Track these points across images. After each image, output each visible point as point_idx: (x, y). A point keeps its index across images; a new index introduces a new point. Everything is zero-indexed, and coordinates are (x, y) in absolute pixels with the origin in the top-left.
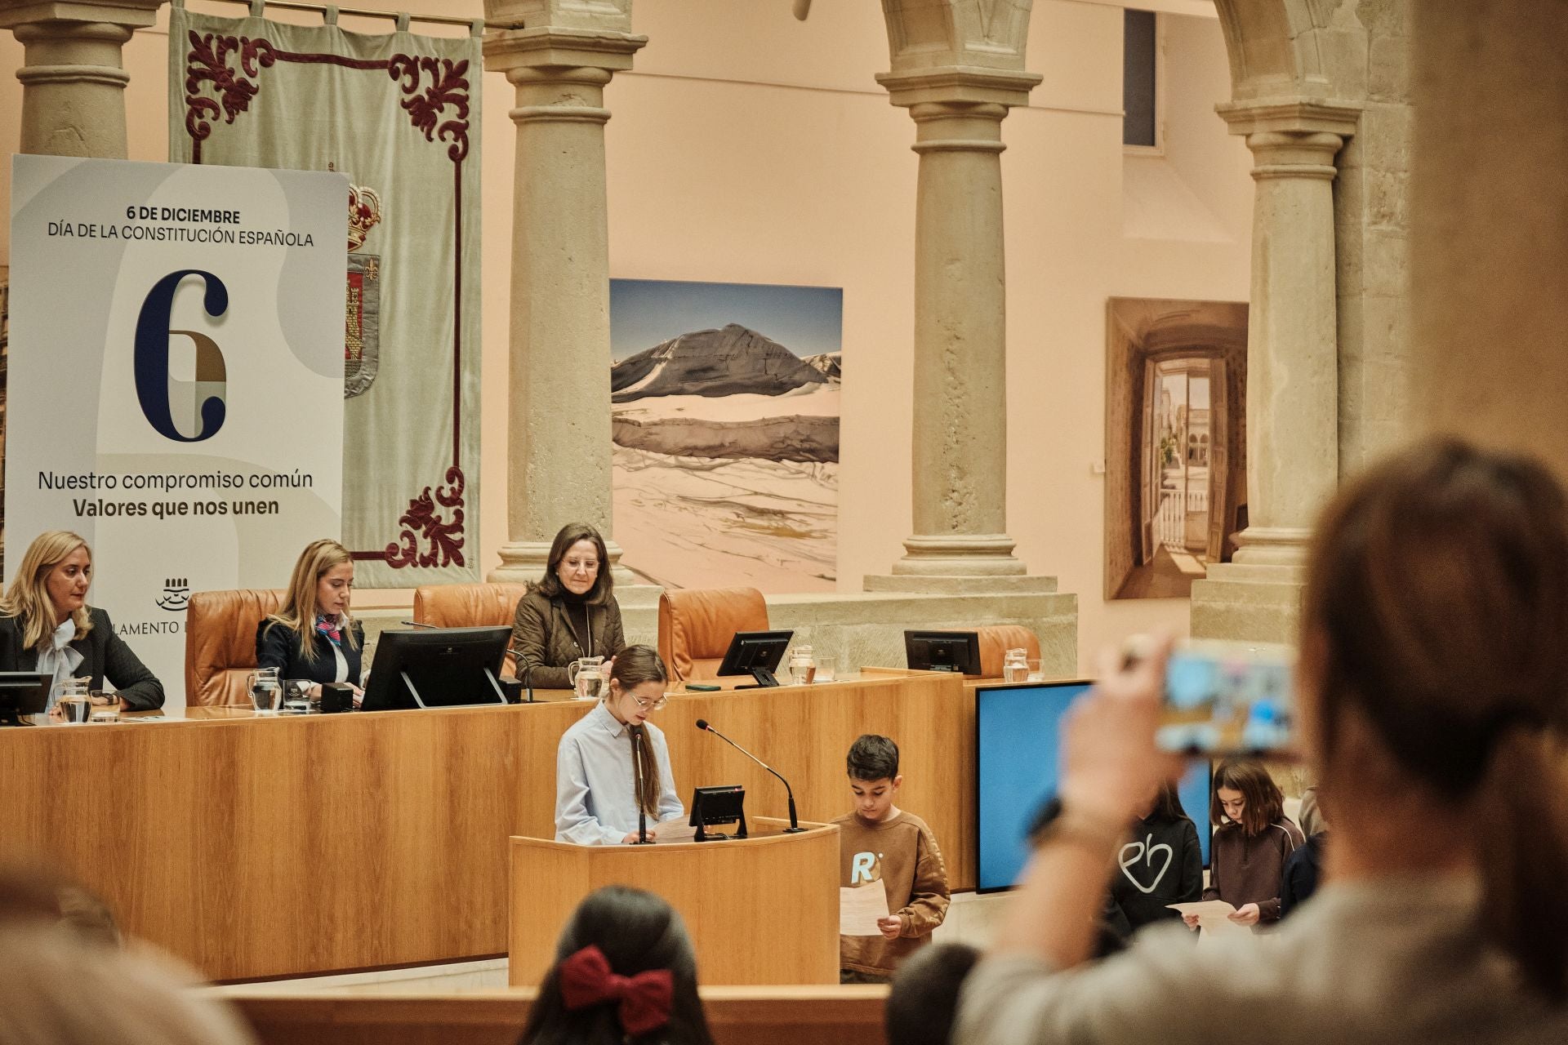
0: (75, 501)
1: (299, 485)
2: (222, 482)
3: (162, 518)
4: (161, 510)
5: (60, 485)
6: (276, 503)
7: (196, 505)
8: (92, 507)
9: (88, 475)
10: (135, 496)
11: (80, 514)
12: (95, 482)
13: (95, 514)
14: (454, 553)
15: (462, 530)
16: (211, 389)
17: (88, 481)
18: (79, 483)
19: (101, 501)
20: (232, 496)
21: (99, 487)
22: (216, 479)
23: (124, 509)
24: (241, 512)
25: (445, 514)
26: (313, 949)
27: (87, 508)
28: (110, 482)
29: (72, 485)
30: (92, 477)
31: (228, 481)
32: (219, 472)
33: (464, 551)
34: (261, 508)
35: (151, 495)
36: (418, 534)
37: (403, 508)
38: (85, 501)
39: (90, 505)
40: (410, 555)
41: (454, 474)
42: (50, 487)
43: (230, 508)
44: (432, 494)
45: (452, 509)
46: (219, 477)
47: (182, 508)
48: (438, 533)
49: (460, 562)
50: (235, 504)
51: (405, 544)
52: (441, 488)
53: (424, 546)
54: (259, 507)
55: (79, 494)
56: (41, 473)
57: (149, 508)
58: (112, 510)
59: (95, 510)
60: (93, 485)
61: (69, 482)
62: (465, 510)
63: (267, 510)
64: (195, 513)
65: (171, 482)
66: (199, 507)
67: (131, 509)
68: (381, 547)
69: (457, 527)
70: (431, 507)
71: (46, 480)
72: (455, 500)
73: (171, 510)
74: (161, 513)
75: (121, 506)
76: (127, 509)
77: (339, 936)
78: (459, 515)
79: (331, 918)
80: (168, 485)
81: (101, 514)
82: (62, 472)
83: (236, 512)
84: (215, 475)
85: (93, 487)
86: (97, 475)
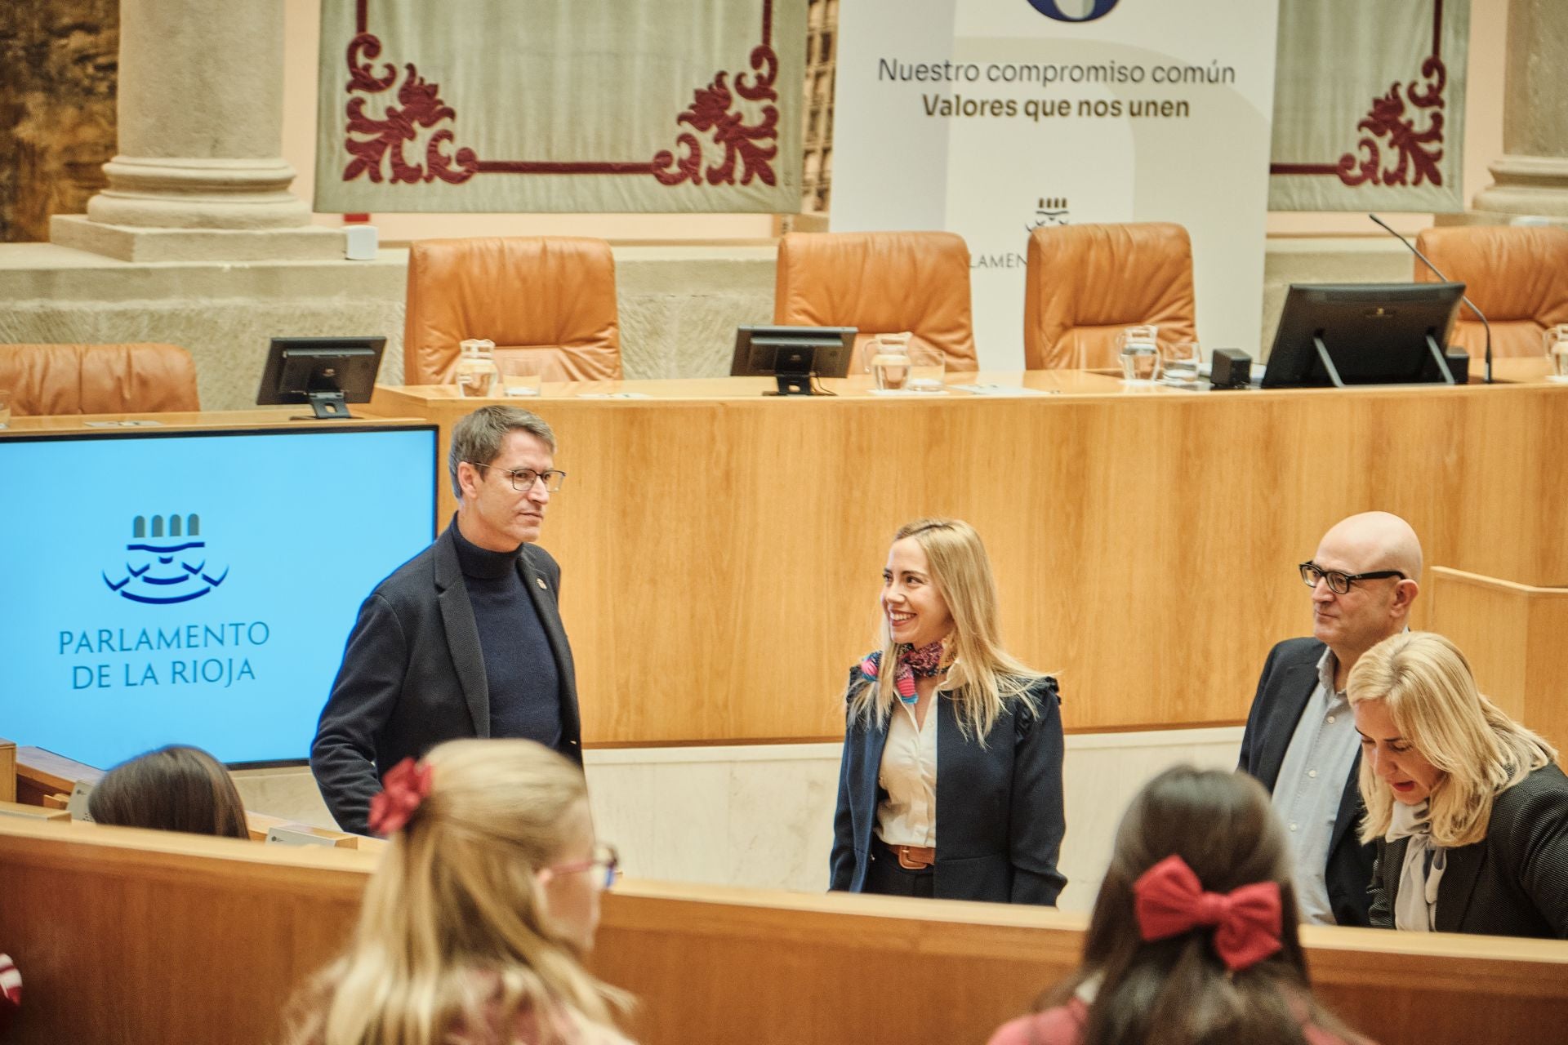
0: (925, 98)
1: (1217, 80)
2: (1117, 75)
3: (1036, 119)
4: (1036, 110)
5: (906, 75)
6: (1186, 104)
7: (1081, 104)
8: (946, 105)
9: (942, 64)
10: (1002, 92)
11: (930, 113)
12: (952, 72)
13: (950, 113)
14: (1428, 168)
15: (1440, 138)
17: (942, 71)
18: (931, 74)
19: (958, 98)
20: (1129, 93)
21: (957, 79)
22: (1109, 72)
23: (987, 108)
24: (1139, 113)
25: (1418, 119)
26: (1180, 694)
27: (940, 105)
28: (971, 73)
29: (921, 76)
30: (947, 66)
31: (1124, 75)
32: (1112, 62)
33: (1442, 166)
34: (1164, 109)
35: (1023, 91)
36: (1382, 143)
37: (1363, 108)
38: (937, 98)
39: (945, 102)
40: (1370, 169)
41: (1433, 66)
42: (893, 78)
43: (1125, 108)
44: (1402, 92)
45: (1428, 111)
46: (1112, 68)
47: (1063, 108)
48: (1407, 140)
49: (1436, 180)
50: (1131, 105)
51: (1364, 155)
52: (1413, 85)
53: (1390, 159)
54: (1163, 108)
55: (931, 88)
56: (883, 61)
57: (1020, 108)
58: (972, 108)
59: (950, 108)
60: (950, 76)
61: (918, 72)
62: (1446, 113)
63: (1174, 111)
64: (1080, 113)
65: (1050, 74)
66: (1085, 108)
67: (996, 108)
68: (1333, 159)
69: (1435, 134)
70: (1399, 108)
71: (888, 70)
72: (1433, 99)
73: (1048, 110)
74: (1036, 114)
75: (983, 104)
76: (992, 108)
77: (1215, 679)
78: (1437, 119)
79: (1207, 655)
80: (1046, 79)
81: (958, 113)
82: (909, 59)
83: (1133, 114)
84: (1107, 65)
85: (948, 79)
86: (954, 63)
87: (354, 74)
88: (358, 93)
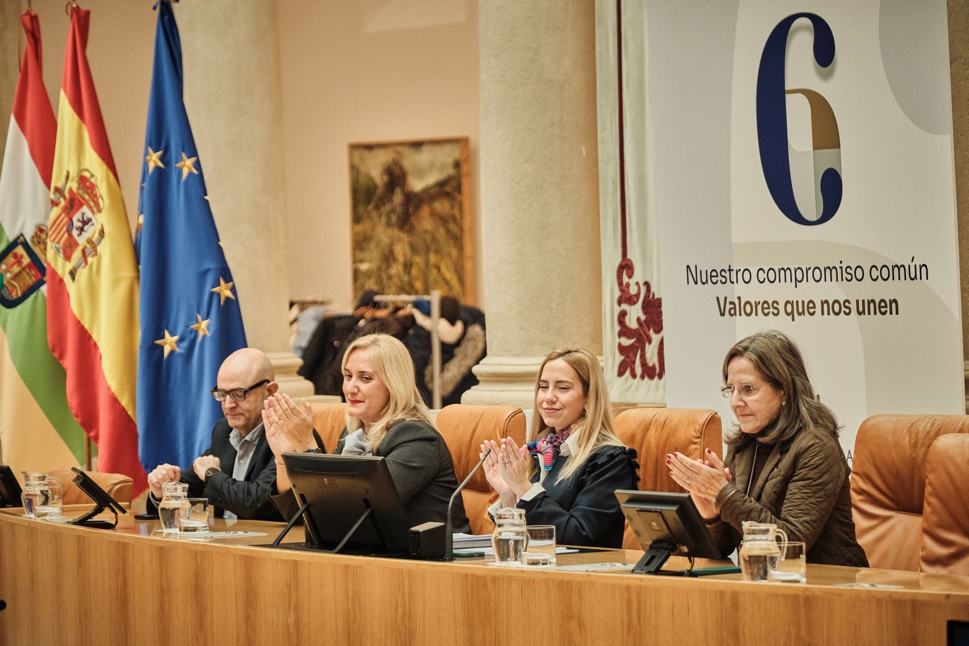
0: (718, 298)
1: (914, 277)
2: (845, 275)
3: (793, 320)
4: (793, 310)
5: (704, 279)
6: (895, 301)
7: (822, 303)
8: (733, 306)
9: (727, 269)
10: (768, 293)
11: (723, 314)
12: (734, 276)
13: (736, 314)
16: (827, 159)
17: (727, 275)
18: (718, 278)
19: (739, 298)
20: (854, 292)
21: (737, 283)
22: (839, 270)
23: (759, 309)
24: (863, 312)
27: (728, 306)
28: (747, 276)
29: (714, 280)
30: (730, 270)
31: (850, 274)
32: (841, 262)
34: (883, 307)
35: (782, 292)
38: (726, 300)
39: (730, 303)
42: (696, 283)
43: (853, 306)
46: (841, 268)
47: (811, 308)
50: (857, 303)
54: (879, 307)
55: (721, 291)
56: (688, 267)
57: (781, 307)
59: (735, 309)
60: (732, 281)
61: (711, 276)
63: (888, 309)
64: (823, 314)
66: (825, 307)
71: (693, 275)
73: (800, 309)
74: (793, 313)
76: (763, 308)
80: (796, 279)
81: (740, 315)
82: (705, 266)
83: (860, 313)
84: (838, 266)
85: (733, 283)
86: (734, 268)
87: (622, 290)
88: (624, 306)
